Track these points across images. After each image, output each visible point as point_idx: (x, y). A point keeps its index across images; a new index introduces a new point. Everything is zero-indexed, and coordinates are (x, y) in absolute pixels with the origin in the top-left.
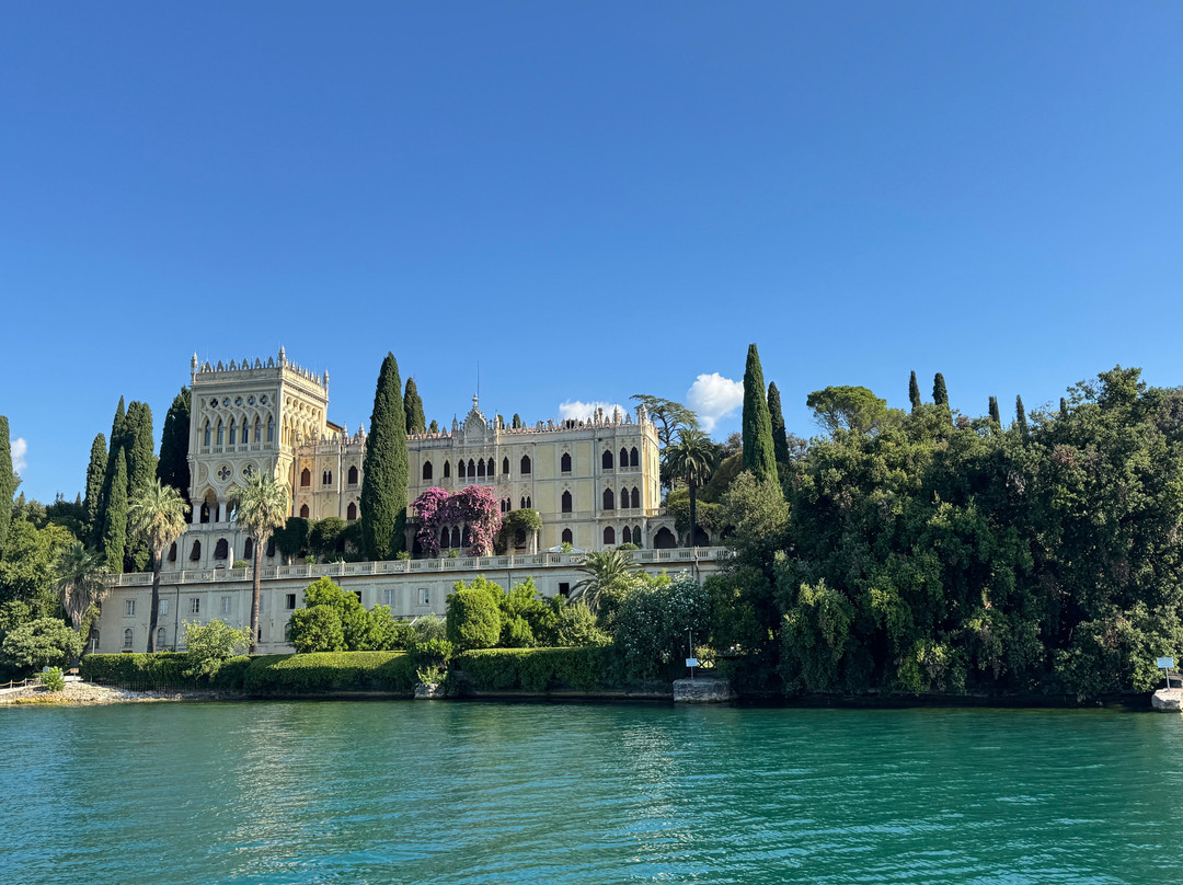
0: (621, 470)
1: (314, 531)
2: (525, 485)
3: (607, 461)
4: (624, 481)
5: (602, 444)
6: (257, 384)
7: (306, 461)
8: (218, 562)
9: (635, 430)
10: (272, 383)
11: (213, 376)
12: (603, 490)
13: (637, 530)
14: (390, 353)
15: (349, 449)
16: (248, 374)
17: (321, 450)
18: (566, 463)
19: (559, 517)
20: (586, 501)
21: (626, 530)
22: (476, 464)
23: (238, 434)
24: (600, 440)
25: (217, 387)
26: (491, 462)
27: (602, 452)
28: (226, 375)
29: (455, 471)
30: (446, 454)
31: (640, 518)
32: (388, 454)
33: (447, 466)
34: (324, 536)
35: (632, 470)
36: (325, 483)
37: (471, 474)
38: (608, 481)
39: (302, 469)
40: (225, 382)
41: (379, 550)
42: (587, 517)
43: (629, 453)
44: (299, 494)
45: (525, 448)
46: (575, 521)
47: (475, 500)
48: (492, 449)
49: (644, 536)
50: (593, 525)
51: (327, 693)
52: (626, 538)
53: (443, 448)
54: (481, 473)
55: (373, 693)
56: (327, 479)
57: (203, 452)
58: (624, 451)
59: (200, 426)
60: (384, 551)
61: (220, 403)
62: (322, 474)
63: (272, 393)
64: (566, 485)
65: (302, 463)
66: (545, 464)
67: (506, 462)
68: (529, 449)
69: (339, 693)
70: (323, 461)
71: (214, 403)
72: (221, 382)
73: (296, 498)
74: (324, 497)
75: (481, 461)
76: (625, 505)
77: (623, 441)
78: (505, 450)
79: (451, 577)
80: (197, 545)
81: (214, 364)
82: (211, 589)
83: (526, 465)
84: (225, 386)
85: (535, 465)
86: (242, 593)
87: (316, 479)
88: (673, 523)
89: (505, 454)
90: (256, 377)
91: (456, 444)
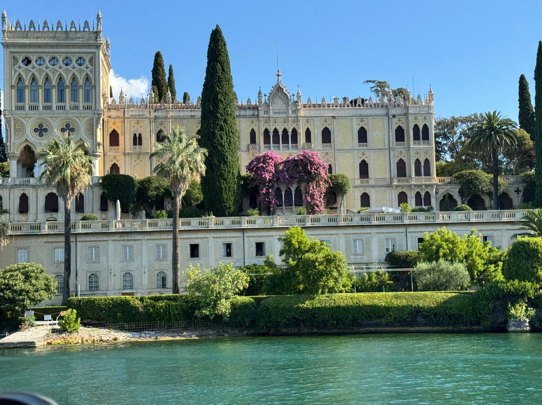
0: (415, 144)
1: (139, 189)
2: (327, 154)
3: (400, 135)
4: (417, 153)
5: (395, 120)
6: (74, 46)
7: (114, 123)
8: (49, 215)
9: (426, 109)
10: (89, 46)
11: (26, 35)
12: (397, 160)
13: (428, 195)
14: (217, 26)
15: (156, 114)
16: (64, 35)
17: (131, 113)
18: (363, 135)
19: (358, 182)
20: (381, 168)
21: (418, 195)
22: (280, 133)
23: (54, 93)
24: (394, 116)
25: (30, 46)
26: (295, 132)
27: (395, 127)
28: (40, 35)
29: (260, 139)
30: (252, 122)
31: (432, 185)
32: (230, 119)
33: (253, 134)
34: (150, 193)
35: (424, 144)
36: (135, 144)
37: (276, 141)
38: (401, 152)
39: (110, 130)
40: (39, 41)
41: (226, 207)
42: (384, 183)
43: (421, 129)
44: (109, 154)
45: (326, 121)
46: (372, 186)
47: (312, 164)
48: (296, 119)
49: (433, 201)
50: (388, 190)
51: (356, 329)
52: (418, 202)
53: (250, 117)
54: (285, 141)
55: (417, 328)
56: (137, 140)
57: (18, 108)
58: (416, 128)
59: (13, 84)
60: (230, 208)
61: (33, 62)
62: (132, 136)
63: (89, 56)
64: (363, 154)
65: (111, 124)
66: (345, 136)
67: (308, 133)
68: (329, 121)
69: (372, 329)
70: (133, 124)
71: (28, 61)
72: (35, 41)
73: (107, 158)
74: (134, 158)
75: (285, 131)
76: (418, 173)
77: (416, 119)
78: (307, 121)
79: (351, 231)
80: (24, 199)
81: (25, 24)
82: (112, 238)
83: (327, 136)
84: (39, 46)
85: (336, 136)
86: (144, 242)
87: (126, 140)
88: (457, 190)
89: (308, 125)
90: (72, 39)
91: (261, 114)
